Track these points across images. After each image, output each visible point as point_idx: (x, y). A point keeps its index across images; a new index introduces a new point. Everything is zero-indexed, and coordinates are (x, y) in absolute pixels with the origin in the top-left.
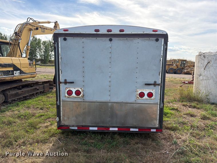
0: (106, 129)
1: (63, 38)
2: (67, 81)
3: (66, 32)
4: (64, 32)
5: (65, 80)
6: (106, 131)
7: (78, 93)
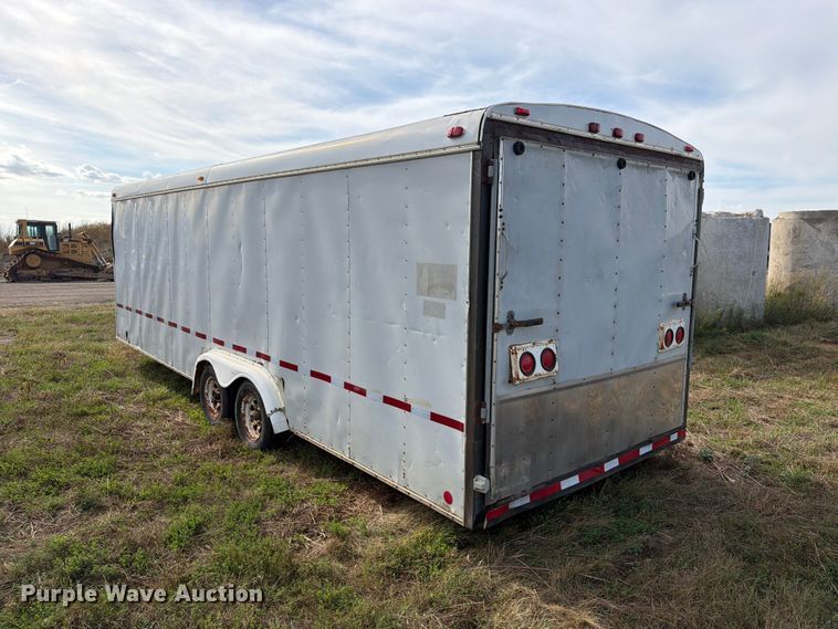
0: (596, 471)
1: (514, 141)
2: (518, 318)
3: (522, 121)
4: (514, 119)
5: (511, 315)
6: (598, 480)
7: (549, 360)
